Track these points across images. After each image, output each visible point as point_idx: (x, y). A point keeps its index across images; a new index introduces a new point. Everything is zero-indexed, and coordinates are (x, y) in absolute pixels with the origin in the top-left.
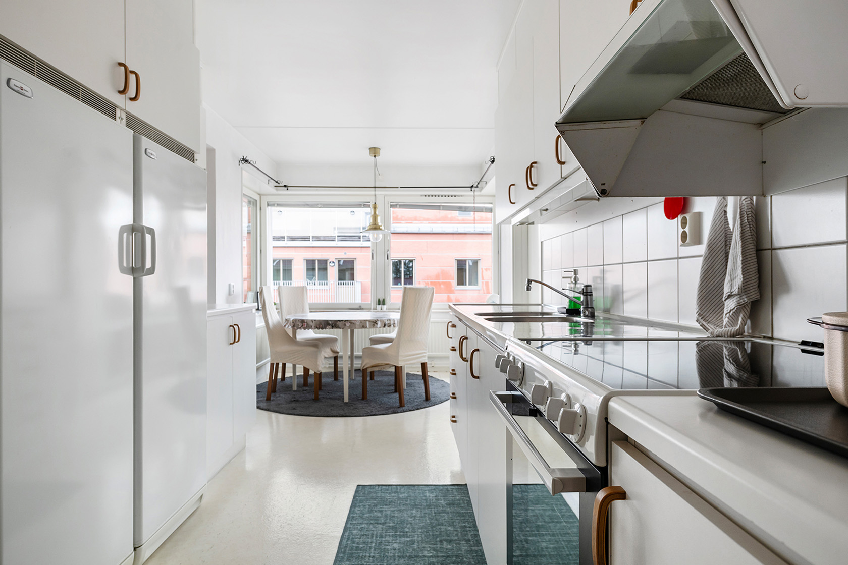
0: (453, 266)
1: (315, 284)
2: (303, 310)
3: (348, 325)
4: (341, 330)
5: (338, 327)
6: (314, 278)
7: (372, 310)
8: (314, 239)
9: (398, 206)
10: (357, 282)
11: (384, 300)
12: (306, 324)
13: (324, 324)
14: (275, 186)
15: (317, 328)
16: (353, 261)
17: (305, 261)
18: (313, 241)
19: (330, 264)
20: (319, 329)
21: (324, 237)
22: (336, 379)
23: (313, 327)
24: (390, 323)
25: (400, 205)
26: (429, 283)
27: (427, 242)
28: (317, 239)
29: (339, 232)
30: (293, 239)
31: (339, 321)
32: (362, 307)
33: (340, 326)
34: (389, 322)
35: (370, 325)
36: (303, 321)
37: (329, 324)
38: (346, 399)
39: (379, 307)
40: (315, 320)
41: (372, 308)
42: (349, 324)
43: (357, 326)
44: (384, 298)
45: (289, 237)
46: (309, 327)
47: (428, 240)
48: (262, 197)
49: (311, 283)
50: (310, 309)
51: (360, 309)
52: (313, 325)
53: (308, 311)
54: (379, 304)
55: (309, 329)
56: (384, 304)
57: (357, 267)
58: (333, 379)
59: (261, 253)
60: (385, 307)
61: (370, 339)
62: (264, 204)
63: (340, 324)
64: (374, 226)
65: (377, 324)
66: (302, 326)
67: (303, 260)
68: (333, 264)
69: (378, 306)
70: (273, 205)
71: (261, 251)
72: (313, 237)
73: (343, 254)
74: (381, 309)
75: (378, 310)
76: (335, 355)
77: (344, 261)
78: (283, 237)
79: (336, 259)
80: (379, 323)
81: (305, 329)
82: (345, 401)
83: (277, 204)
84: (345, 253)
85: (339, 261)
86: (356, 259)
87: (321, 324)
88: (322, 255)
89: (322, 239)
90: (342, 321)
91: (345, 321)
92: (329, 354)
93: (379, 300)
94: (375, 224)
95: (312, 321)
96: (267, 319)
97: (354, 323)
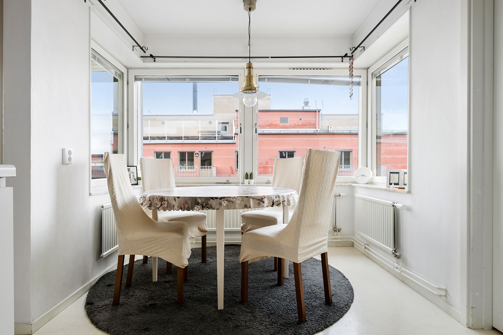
0: (277, 156)
1: (185, 169)
2: (168, 184)
3: (225, 205)
4: (214, 211)
5: (211, 207)
6: (185, 164)
7: (240, 185)
8: (185, 139)
9: (266, 80)
10: (213, 166)
11: (251, 174)
12: (166, 202)
13: (192, 204)
14: (142, 57)
15: (181, 209)
16: (211, 153)
17: (179, 153)
18: (184, 140)
19: (196, 155)
20: (184, 210)
21: (192, 137)
22: (204, 261)
23: (176, 207)
24: (279, 201)
25: (268, 78)
26: (261, 167)
27: (260, 140)
28: (187, 138)
29: (202, 135)
30: (171, 138)
31: (212, 198)
32: (230, 181)
33: (213, 206)
34: (277, 199)
35: (254, 204)
36: (162, 199)
37: (198, 204)
38: (221, 305)
39: (247, 181)
40: (179, 198)
41: (240, 183)
42: (227, 203)
43: (237, 206)
44: (252, 172)
45: (168, 137)
46: (170, 206)
47: (261, 139)
48: (130, 71)
49: (183, 168)
50: (176, 183)
51: (228, 183)
52: (176, 204)
53: (175, 185)
54: (247, 178)
55: (170, 210)
56: (251, 178)
57: (214, 157)
58: (201, 261)
59: (128, 127)
60: (252, 181)
61: (242, 216)
62: (131, 78)
63: (213, 203)
64: (249, 87)
65: (264, 202)
66: (162, 205)
67: (177, 153)
68: (198, 155)
69: (245, 180)
70: (141, 79)
71: (128, 125)
72: (184, 137)
73: (204, 148)
74: (249, 184)
75: (245, 185)
76: (203, 234)
77: (205, 153)
78: (165, 137)
79: (199, 151)
80: (266, 201)
81: (165, 210)
82: (219, 309)
83: (145, 78)
84: (206, 148)
85: (202, 153)
86: (213, 151)
87: (187, 204)
88: (190, 149)
89: (190, 138)
90: (216, 198)
91: (221, 198)
92: (196, 233)
93: (247, 174)
94: (250, 85)
95: (175, 198)
96: (115, 196)
97: (232, 202)
